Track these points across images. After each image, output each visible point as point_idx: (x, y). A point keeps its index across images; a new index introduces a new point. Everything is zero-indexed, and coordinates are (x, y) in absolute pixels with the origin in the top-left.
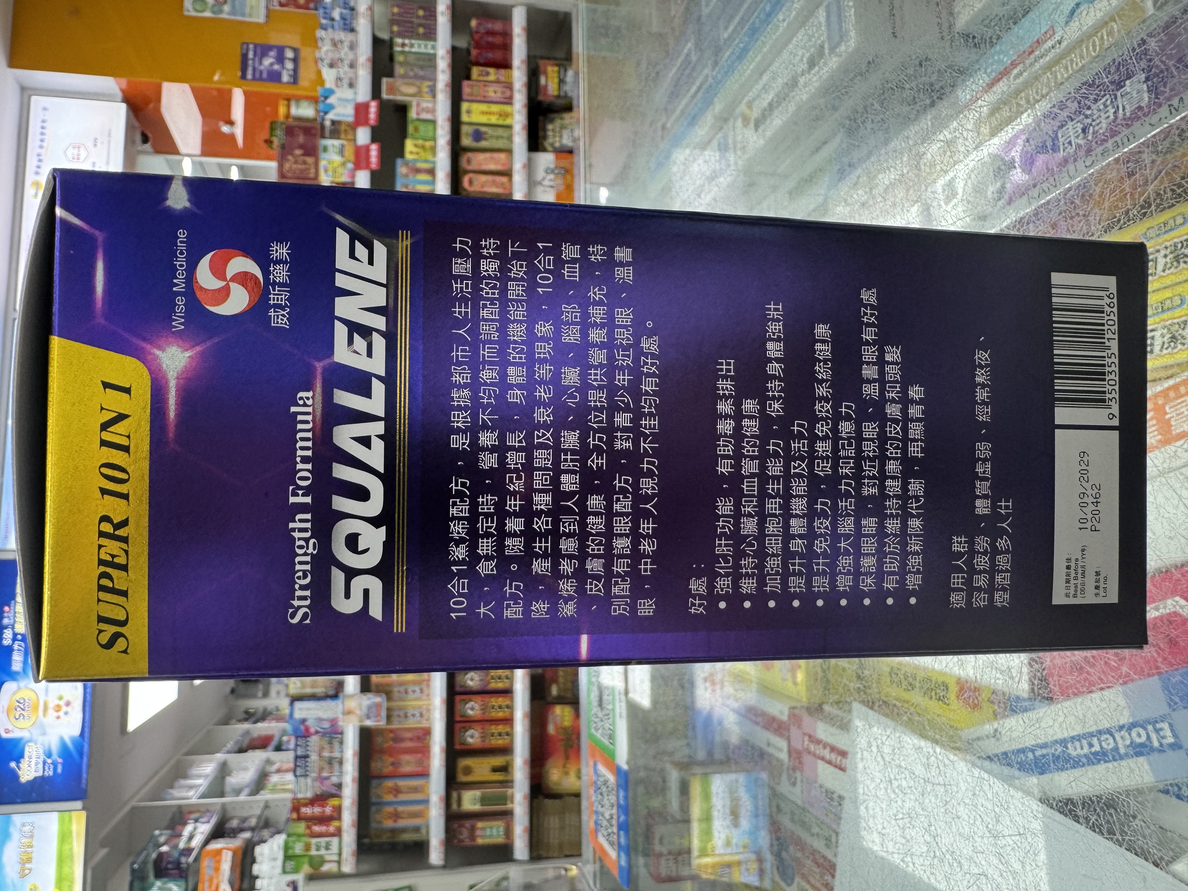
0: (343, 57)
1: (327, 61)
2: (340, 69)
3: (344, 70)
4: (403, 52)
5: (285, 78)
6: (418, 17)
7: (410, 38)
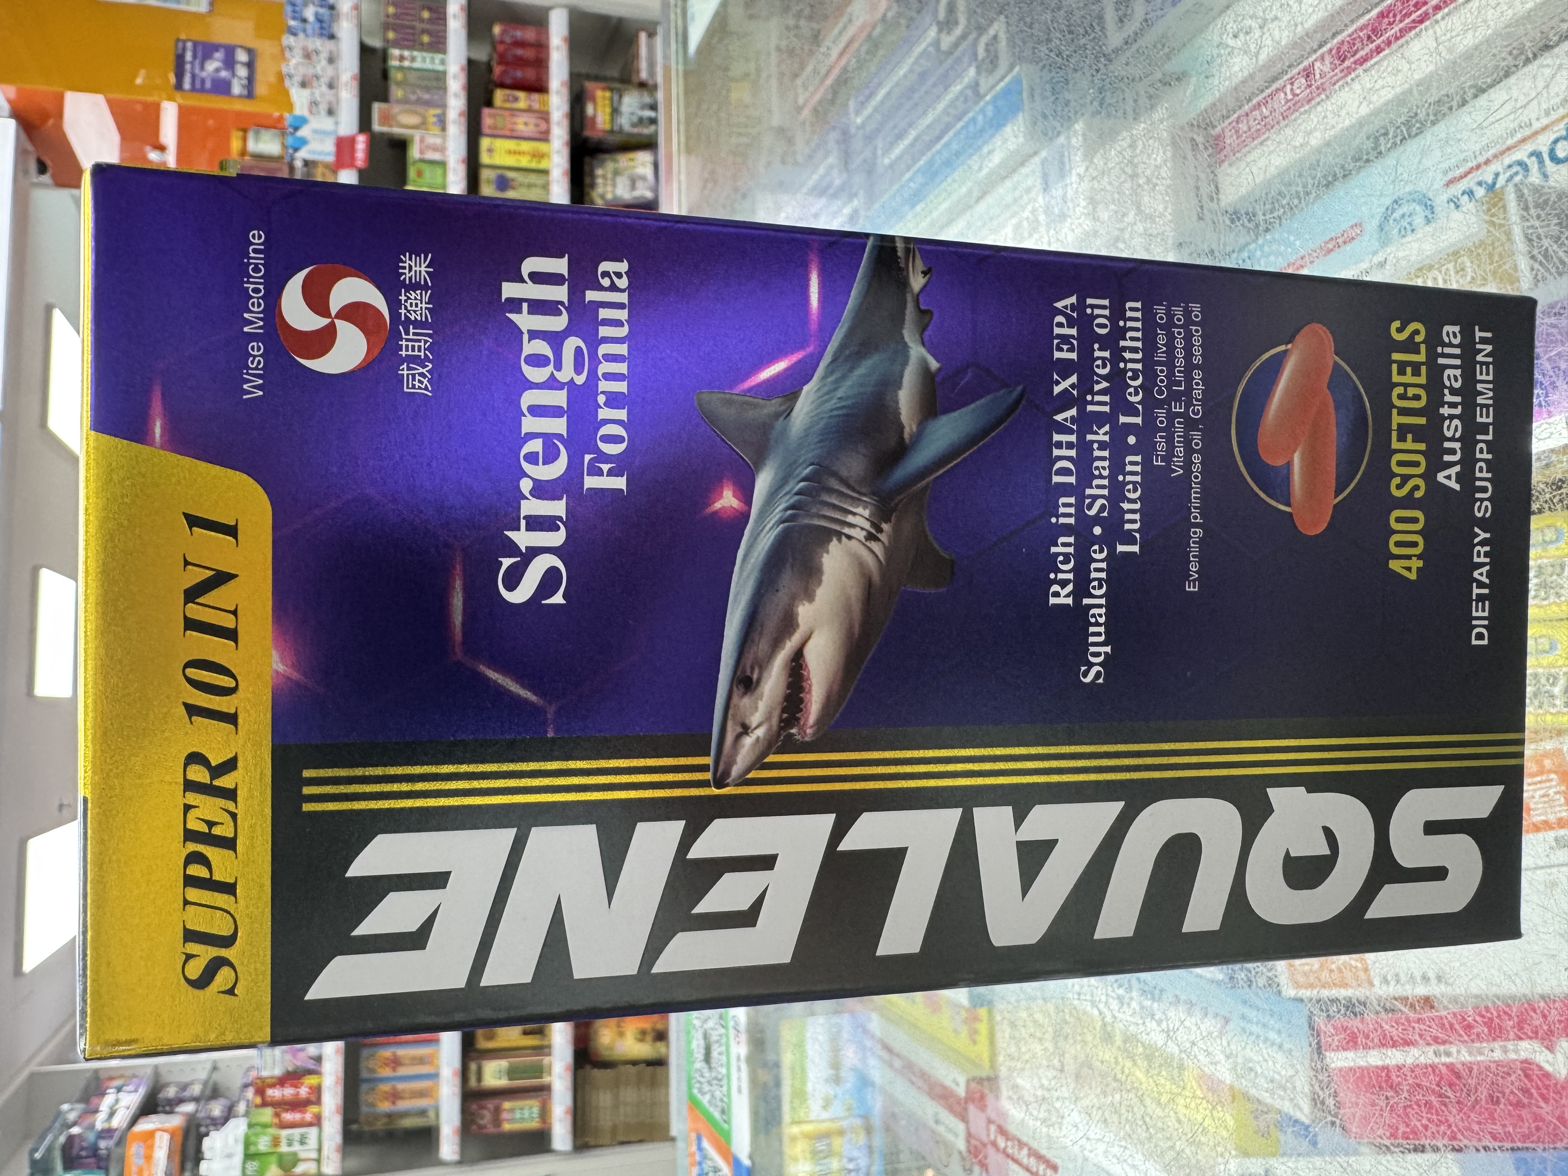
0: (320, 73)
1: (297, 79)
2: (314, 90)
3: (321, 91)
4: (401, 68)
5: (237, 89)
6: (422, 20)
7: (411, 48)
